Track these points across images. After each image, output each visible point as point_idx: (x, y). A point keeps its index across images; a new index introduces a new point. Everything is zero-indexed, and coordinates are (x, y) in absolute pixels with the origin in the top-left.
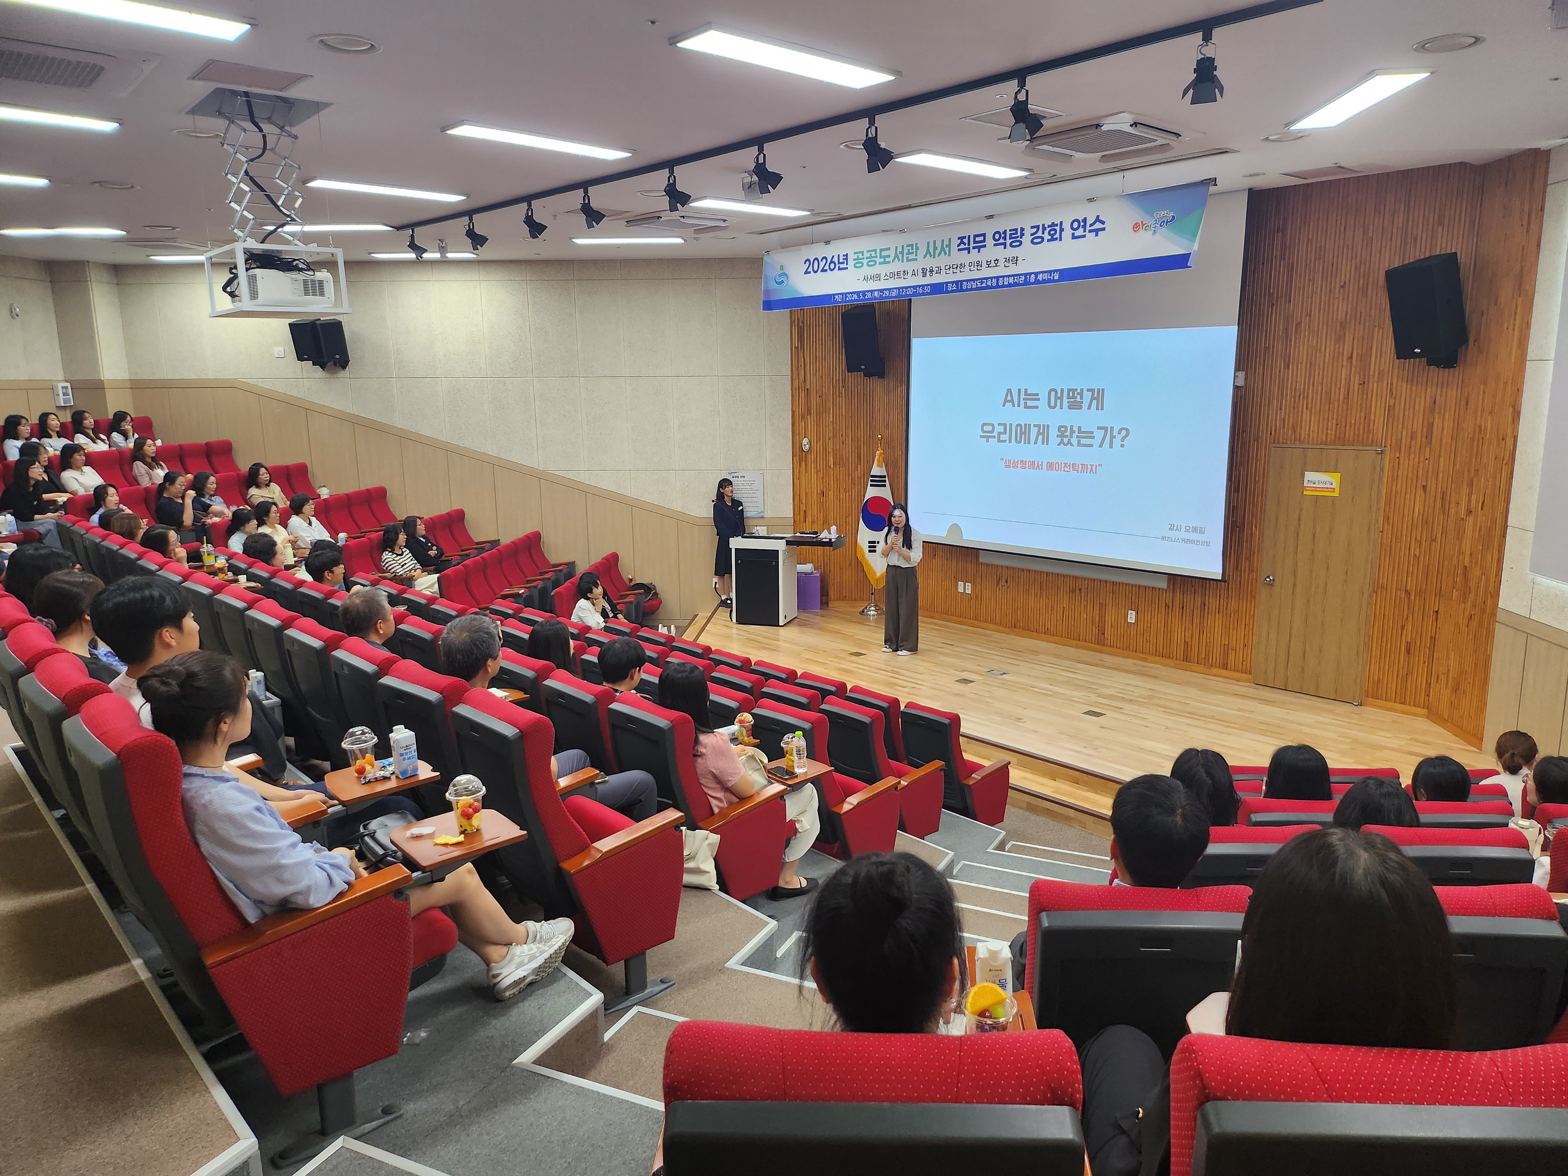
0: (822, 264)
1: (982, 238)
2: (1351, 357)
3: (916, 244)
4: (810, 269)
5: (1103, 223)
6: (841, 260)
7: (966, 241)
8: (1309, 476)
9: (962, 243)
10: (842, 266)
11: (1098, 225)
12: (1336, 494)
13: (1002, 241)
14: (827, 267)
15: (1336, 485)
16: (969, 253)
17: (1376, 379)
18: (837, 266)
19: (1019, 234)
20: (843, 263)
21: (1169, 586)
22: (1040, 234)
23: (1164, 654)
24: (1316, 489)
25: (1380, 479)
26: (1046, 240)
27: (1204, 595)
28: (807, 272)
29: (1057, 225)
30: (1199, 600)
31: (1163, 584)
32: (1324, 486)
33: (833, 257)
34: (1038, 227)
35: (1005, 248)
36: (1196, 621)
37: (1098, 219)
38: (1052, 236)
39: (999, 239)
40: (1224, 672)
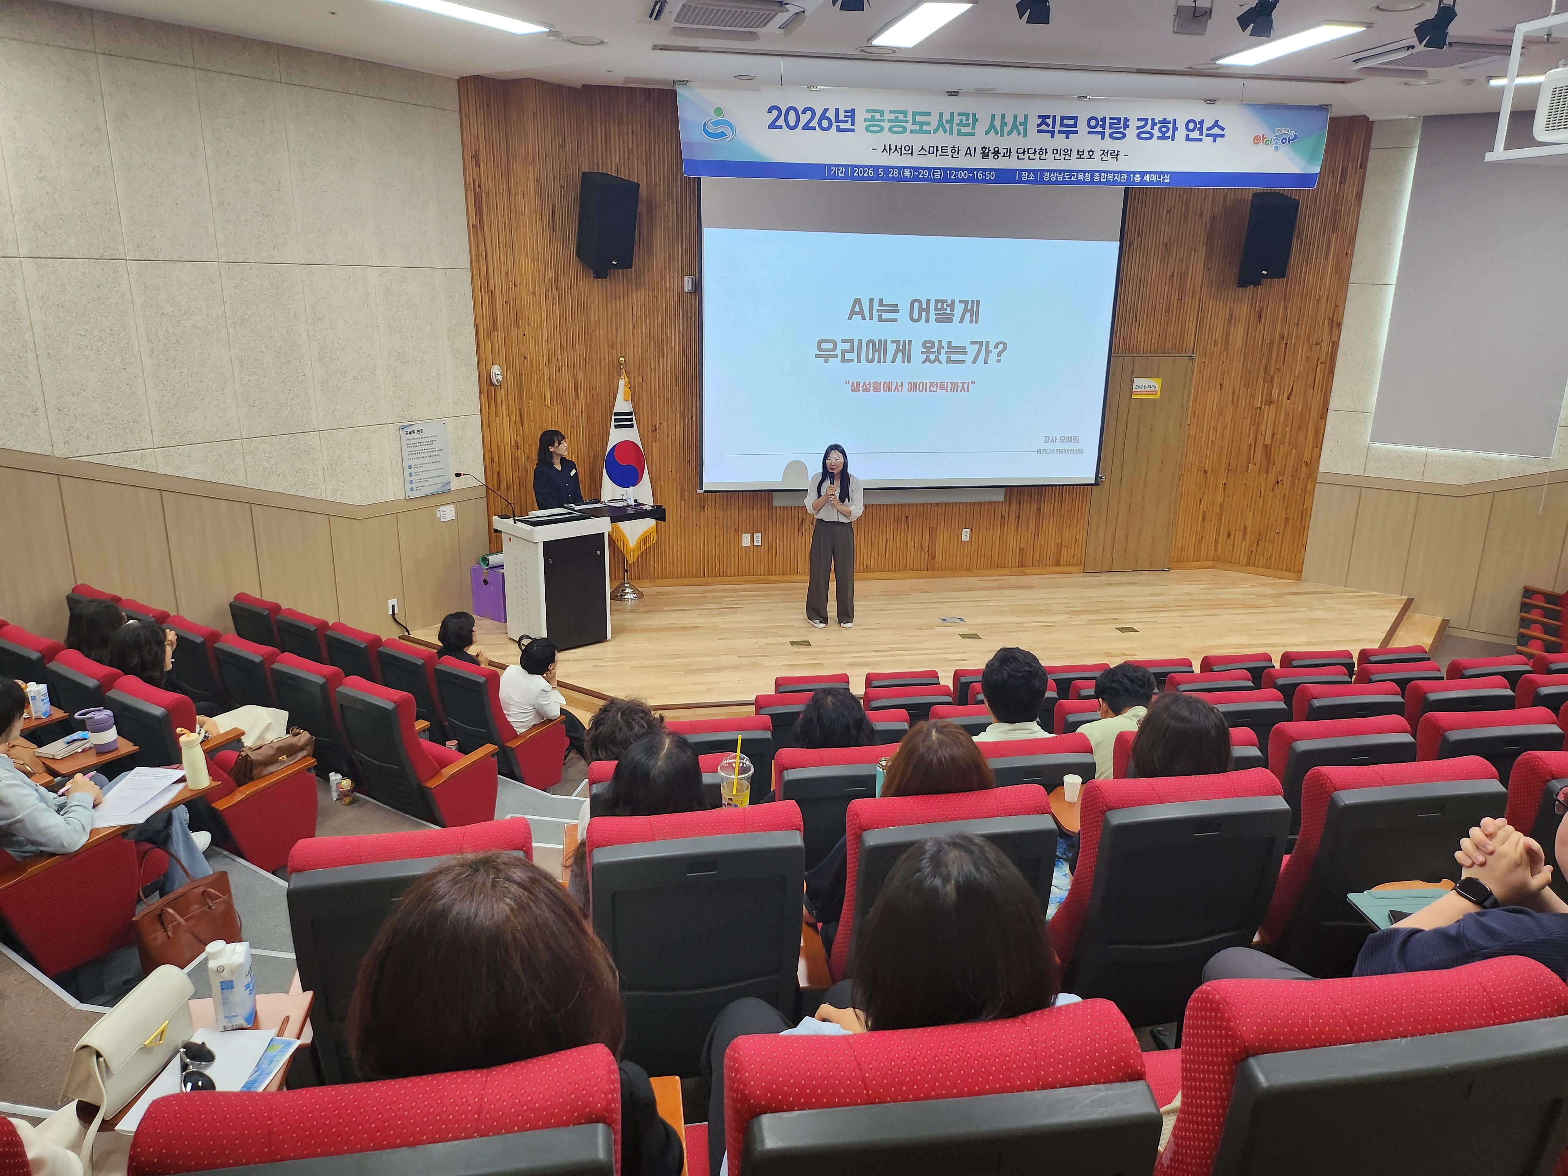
0: (804, 119)
1: (1072, 122)
2: (1172, 276)
3: (974, 115)
4: (781, 122)
5: (1223, 129)
6: (842, 117)
7: (1049, 121)
8: (1137, 381)
9: (1043, 122)
10: (842, 126)
11: (1216, 131)
12: (1158, 396)
13: (1099, 129)
14: (814, 123)
15: (1158, 389)
16: (1053, 137)
17: (1191, 295)
18: (834, 125)
19: (1122, 125)
20: (847, 122)
21: (1005, 498)
22: (1148, 128)
23: (997, 565)
24: (1142, 393)
25: (1191, 380)
26: (1155, 137)
27: (1039, 502)
28: (772, 126)
29: (1169, 122)
30: (1034, 507)
31: (1000, 497)
32: (1149, 389)
33: (826, 110)
34: (1146, 120)
35: (1103, 138)
36: (1032, 527)
37: (1216, 124)
38: (1164, 133)
39: (1095, 127)
40: (1057, 569)
